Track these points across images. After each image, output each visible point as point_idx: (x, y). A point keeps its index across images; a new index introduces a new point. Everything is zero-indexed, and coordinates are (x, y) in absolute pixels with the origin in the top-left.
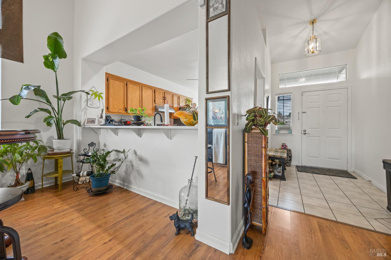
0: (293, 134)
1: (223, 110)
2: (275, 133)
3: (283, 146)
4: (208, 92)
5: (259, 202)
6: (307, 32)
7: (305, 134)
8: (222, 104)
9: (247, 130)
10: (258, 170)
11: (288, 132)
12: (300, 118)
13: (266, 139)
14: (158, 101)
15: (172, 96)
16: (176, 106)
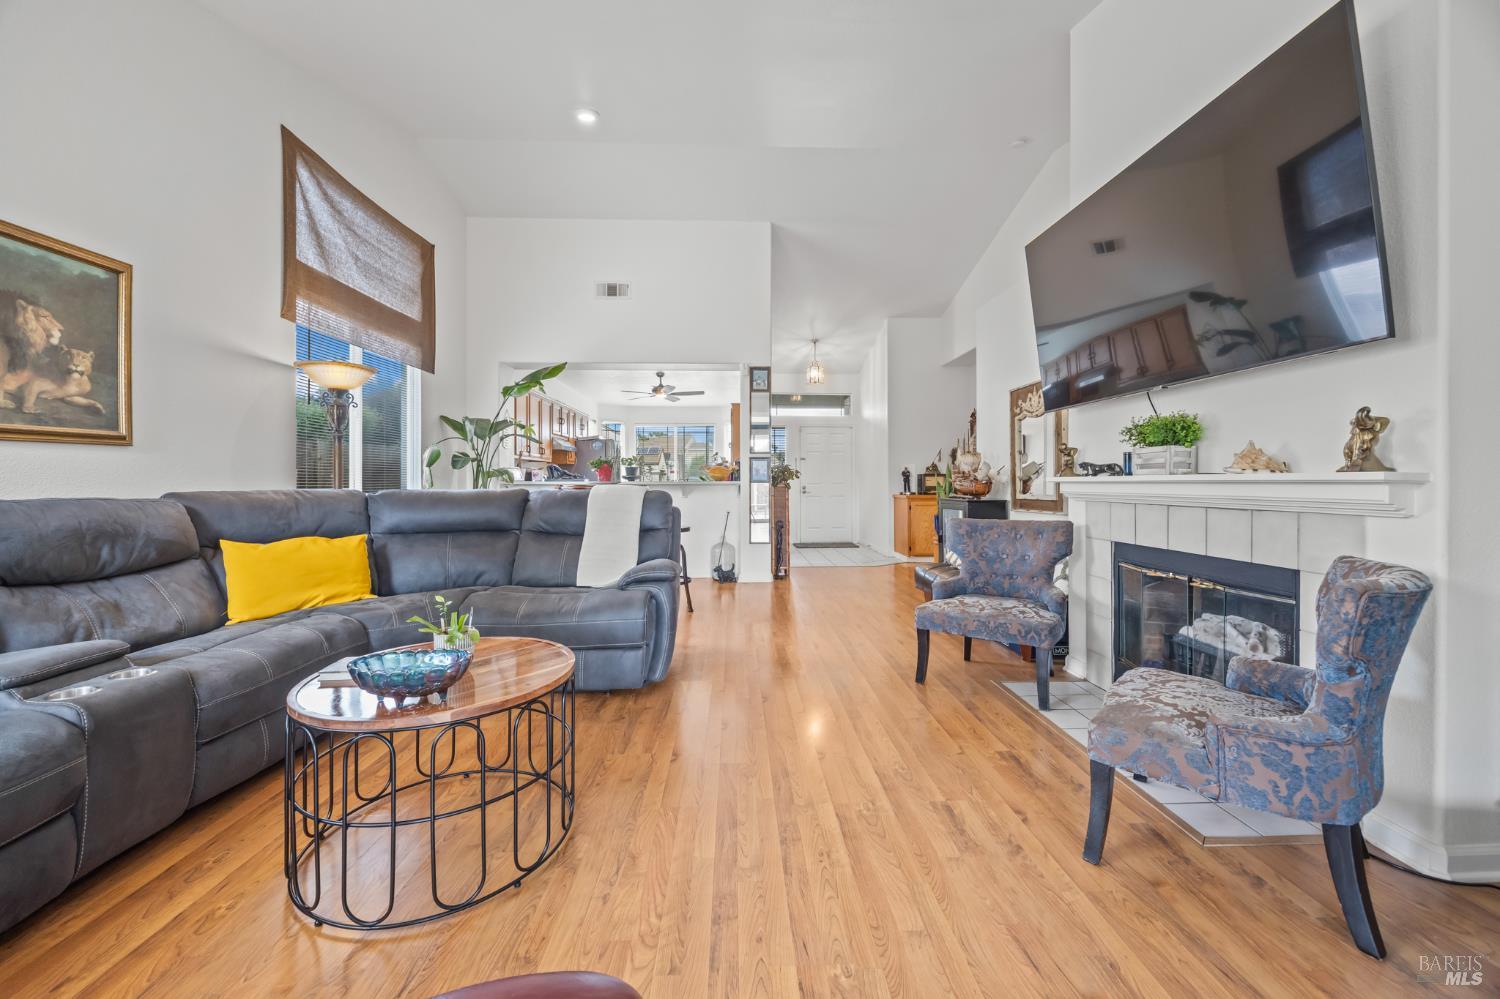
1: (765, 467)
7: (804, 492)
8: (764, 463)
9: (775, 484)
13: (790, 492)
14: (556, 427)
15: (568, 415)
16: (571, 436)
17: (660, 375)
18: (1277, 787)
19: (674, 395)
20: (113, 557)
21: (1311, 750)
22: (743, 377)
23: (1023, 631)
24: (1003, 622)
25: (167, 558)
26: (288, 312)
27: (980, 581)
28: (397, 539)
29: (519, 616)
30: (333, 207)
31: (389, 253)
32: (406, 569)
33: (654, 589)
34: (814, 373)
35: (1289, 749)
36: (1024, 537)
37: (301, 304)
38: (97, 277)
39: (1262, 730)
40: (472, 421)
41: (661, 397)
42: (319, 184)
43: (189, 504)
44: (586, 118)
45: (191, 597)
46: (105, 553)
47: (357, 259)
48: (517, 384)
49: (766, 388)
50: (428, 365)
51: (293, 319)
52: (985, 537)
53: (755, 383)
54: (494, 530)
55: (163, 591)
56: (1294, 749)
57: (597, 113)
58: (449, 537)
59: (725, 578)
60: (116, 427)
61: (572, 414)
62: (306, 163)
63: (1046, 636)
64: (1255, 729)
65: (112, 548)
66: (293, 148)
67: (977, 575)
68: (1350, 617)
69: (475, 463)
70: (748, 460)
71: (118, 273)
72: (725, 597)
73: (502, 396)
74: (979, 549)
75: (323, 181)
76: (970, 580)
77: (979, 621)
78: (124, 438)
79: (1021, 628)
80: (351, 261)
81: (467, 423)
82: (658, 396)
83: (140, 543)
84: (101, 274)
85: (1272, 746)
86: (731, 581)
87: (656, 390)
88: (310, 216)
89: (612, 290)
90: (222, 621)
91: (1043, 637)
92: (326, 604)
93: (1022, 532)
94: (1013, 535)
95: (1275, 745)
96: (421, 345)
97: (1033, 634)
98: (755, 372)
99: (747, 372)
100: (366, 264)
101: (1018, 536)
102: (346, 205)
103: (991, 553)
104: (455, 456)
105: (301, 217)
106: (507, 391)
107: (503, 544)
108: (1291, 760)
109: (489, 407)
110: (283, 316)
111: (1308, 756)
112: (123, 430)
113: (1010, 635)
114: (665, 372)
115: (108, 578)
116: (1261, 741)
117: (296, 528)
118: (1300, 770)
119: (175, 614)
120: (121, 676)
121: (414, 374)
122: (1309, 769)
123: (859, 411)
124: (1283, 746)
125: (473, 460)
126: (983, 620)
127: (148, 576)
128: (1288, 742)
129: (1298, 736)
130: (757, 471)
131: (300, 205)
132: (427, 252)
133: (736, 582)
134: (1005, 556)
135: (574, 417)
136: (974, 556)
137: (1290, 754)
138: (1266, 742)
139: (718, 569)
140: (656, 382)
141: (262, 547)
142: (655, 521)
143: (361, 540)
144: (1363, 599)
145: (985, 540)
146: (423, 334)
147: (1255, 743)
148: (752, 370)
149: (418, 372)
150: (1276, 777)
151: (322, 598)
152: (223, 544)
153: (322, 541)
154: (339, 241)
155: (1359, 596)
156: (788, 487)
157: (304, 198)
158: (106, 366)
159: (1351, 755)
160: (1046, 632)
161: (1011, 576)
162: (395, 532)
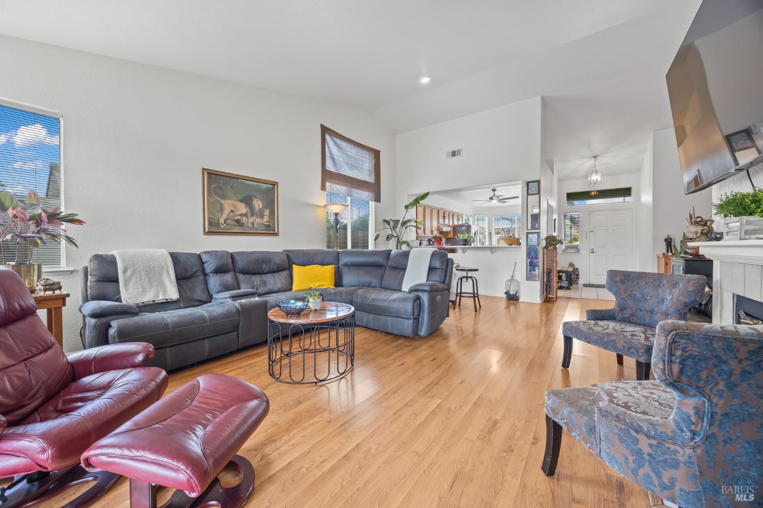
0: (580, 252)
1: (536, 238)
2: (561, 252)
3: (570, 265)
4: (527, 229)
5: (553, 284)
6: (591, 162)
7: (593, 252)
8: (536, 235)
9: (546, 247)
10: (552, 268)
11: (575, 251)
12: (588, 236)
13: (556, 252)
14: (441, 221)
15: (449, 214)
16: (451, 224)
17: (494, 190)
18: (627, 459)
19: (503, 200)
20: (266, 268)
21: (654, 442)
22: (523, 187)
23: (626, 346)
24: (613, 339)
25: (278, 270)
26: (323, 188)
27: (627, 313)
28: (346, 267)
29: (370, 299)
30: (339, 147)
31: (361, 158)
32: (347, 279)
33: (420, 294)
34: (595, 177)
35: (638, 436)
36: (666, 286)
37: (328, 184)
38: (269, 188)
39: (621, 417)
40: (392, 221)
41: (495, 202)
42: (334, 141)
43: (288, 253)
44: (425, 80)
45: (284, 281)
46: (264, 266)
47: (348, 164)
48: (410, 204)
49: (537, 192)
50: (377, 199)
51: (325, 190)
52: (635, 283)
53: (530, 190)
54: (378, 266)
55: (277, 278)
56: (641, 437)
57: (430, 77)
58: (362, 268)
59: (512, 298)
60: (275, 231)
61: (451, 214)
62: (329, 134)
63: (642, 353)
64: (617, 416)
65: (266, 265)
66: (325, 130)
67: (626, 309)
68: (662, 347)
69: (396, 239)
70: (525, 234)
71: (275, 185)
72: (512, 308)
73: (405, 209)
74: (629, 292)
75: (335, 139)
76: (620, 312)
77: (598, 336)
78: (276, 234)
79: (625, 344)
80: (346, 165)
81: (391, 221)
82: (493, 201)
83: (272, 264)
84: (270, 186)
85: (626, 430)
86: (516, 300)
87: (491, 198)
88: (330, 153)
89: (454, 154)
90: (291, 289)
91: (640, 354)
92: (319, 288)
93: (664, 282)
94: (658, 284)
95: (628, 430)
96: (374, 192)
97: (633, 350)
98: (530, 184)
99: (525, 185)
100: (351, 164)
101: (661, 285)
102: (344, 144)
103: (638, 295)
104: (388, 236)
105: (327, 154)
106: (407, 207)
107: (380, 271)
108: (638, 444)
109: (401, 215)
110: (322, 190)
111: (651, 445)
112: (276, 232)
113: (618, 348)
114: (497, 188)
115: (265, 274)
116: (620, 425)
117: (315, 262)
118: (644, 454)
119: (279, 285)
120: (252, 299)
121: (372, 204)
122: (649, 455)
123: (639, 197)
124: (634, 433)
125: (395, 237)
126: (600, 335)
127: (274, 274)
128: (637, 432)
129: (645, 429)
130: (531, 239)
131: (327, 150)
132: (376, 154)
133: (518, 301)
134: (648, 298)
135: (453, 215)
136: (624, 296)
137: (638, 440)
138: (623, 427)
139: (507, 293)
140: (492, 194)
141: (303, 267)
142: (437, 264)
143: (332, 267)
144: (670, 335)
145: (635, 286)
146: (375, 188)
147: (616, 425)
148: (528, 183)
149: (374, 202)
150: (627, 452)
151: (317, 286)
152: (294, 266)
153: (319, 266)
154: (341, 159)
155: (667, 333)
156: (555, 249)
157: (329, 147)
158: (272, 213)
159: (690, 457)
160: (643, 350)
161: (652, 312)
162: (346, 265)
